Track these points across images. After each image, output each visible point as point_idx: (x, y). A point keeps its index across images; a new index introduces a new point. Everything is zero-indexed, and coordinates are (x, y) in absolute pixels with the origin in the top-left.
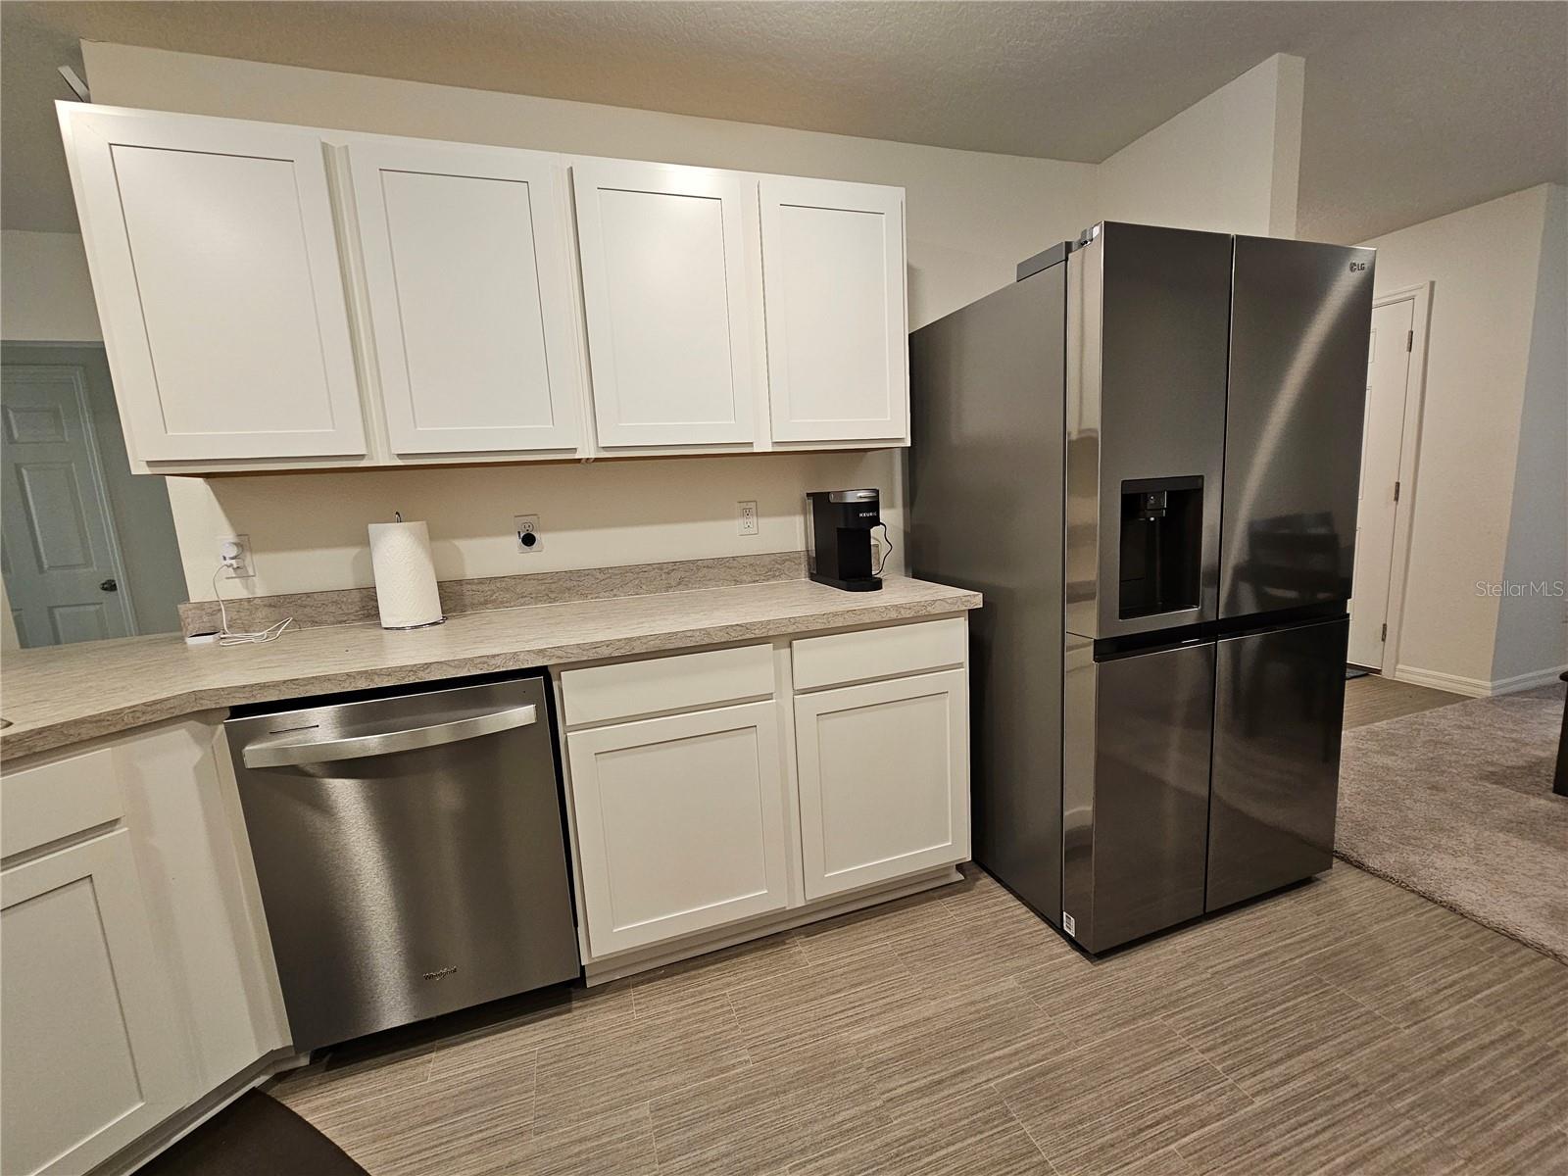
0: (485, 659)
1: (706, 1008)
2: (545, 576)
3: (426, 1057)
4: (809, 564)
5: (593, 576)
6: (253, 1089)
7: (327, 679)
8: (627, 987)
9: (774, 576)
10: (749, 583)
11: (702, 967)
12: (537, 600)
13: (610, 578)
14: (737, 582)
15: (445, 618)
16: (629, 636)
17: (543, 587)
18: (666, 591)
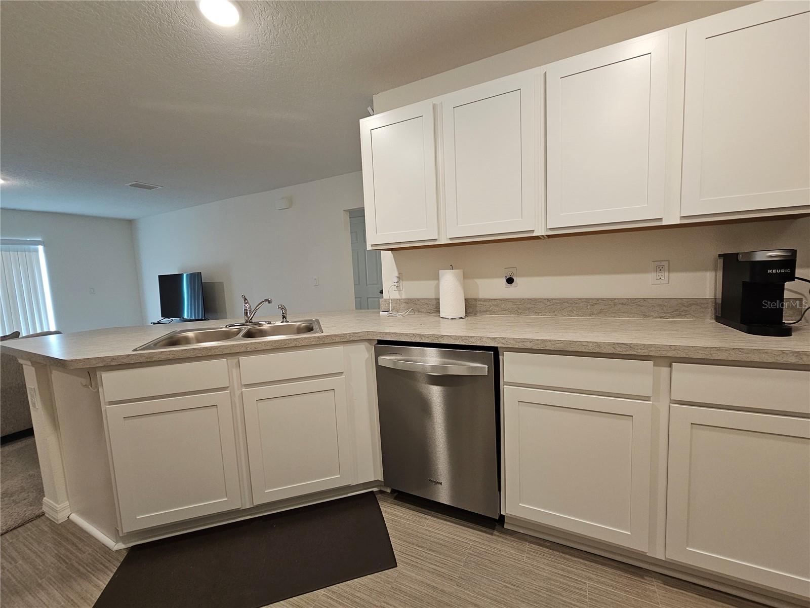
0: (467, 338)
1: (570, 583)
2: (516, 301)
3: (427, 516)
4: (715, 309)
5: (543, 302)
6: (372, 492)
7: (406, 335)
8: (526, 540)
9: (679, 315)
10: (656, 318)
11: (575, 556)
12: (511, 313)
13: (553, 305)
14: (645, 316)
15: (466, 316)
16: (544, 338)
17: (515, 306)
18: (590, 316)
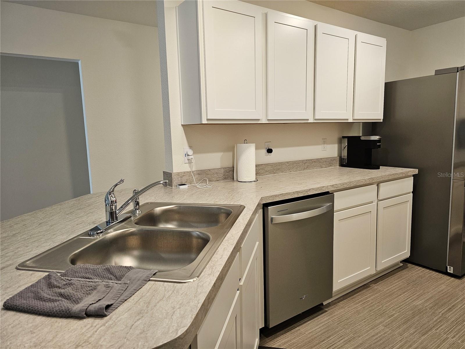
3: (297, 329)
4: (340, 161)
5: (285, 164)
8: (336, 303)
10: (324, 168)
13: (290, 165)
14: (321, 167)
17: (272, 168)
18: (304, 170)
